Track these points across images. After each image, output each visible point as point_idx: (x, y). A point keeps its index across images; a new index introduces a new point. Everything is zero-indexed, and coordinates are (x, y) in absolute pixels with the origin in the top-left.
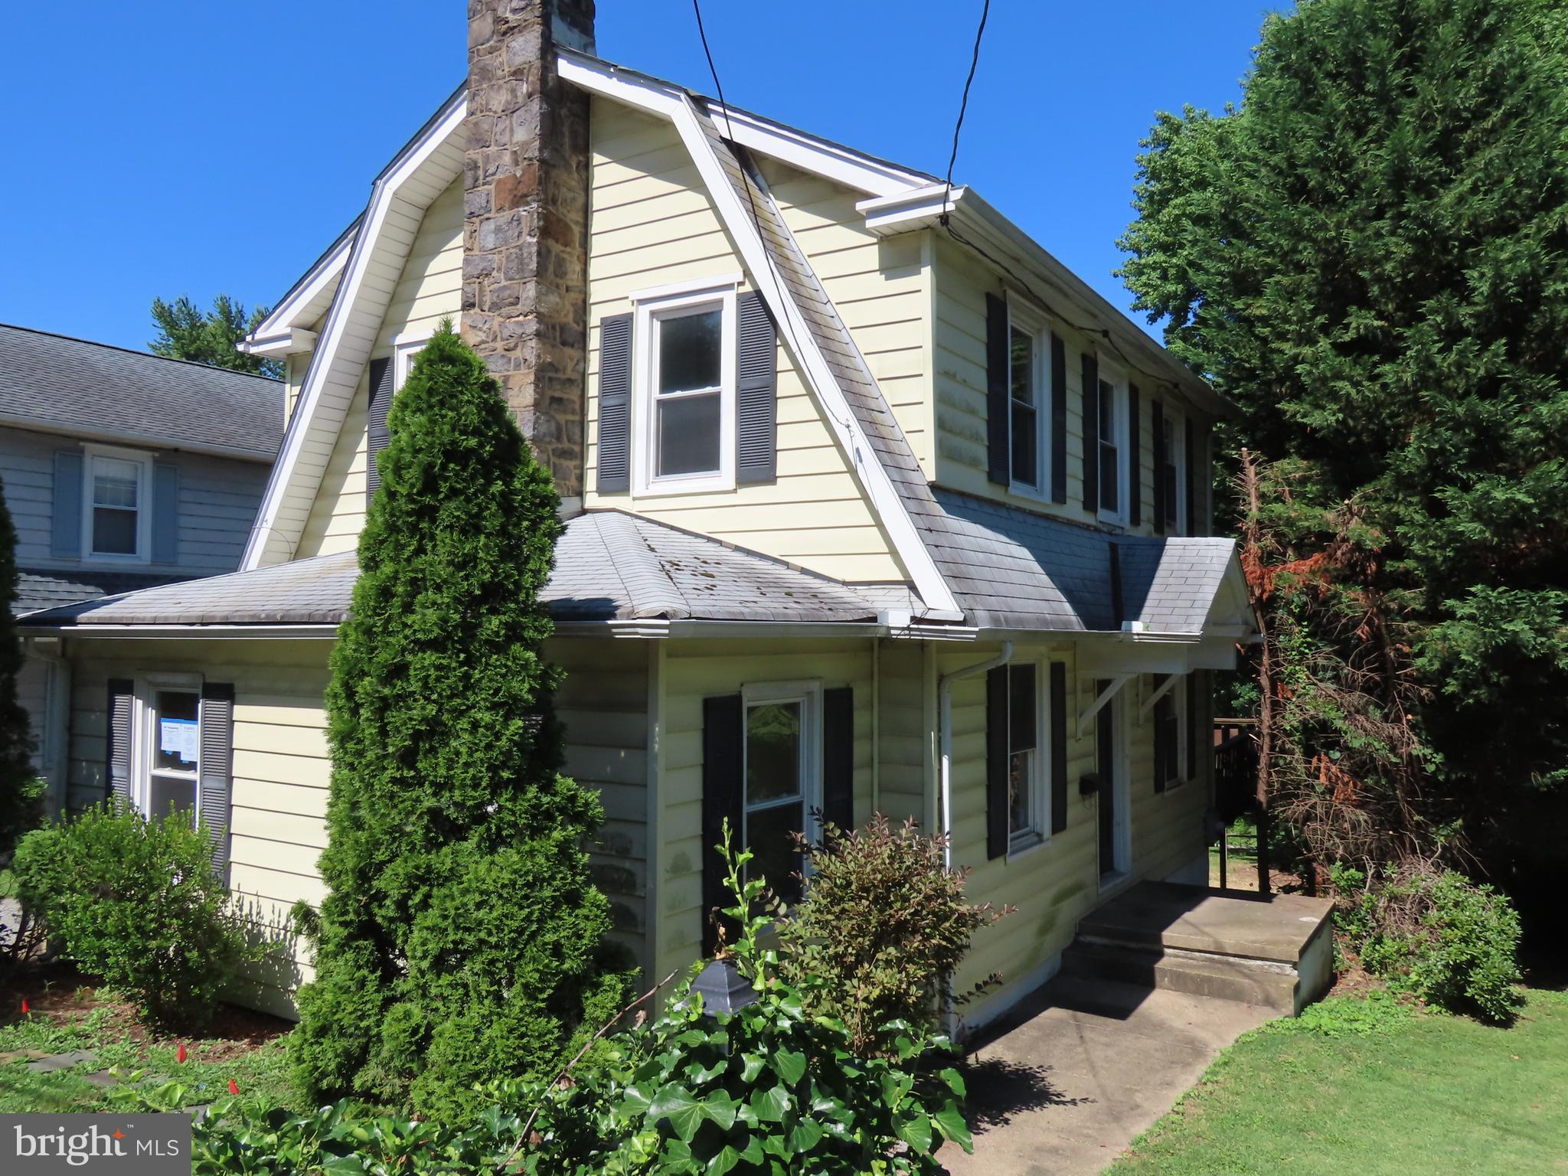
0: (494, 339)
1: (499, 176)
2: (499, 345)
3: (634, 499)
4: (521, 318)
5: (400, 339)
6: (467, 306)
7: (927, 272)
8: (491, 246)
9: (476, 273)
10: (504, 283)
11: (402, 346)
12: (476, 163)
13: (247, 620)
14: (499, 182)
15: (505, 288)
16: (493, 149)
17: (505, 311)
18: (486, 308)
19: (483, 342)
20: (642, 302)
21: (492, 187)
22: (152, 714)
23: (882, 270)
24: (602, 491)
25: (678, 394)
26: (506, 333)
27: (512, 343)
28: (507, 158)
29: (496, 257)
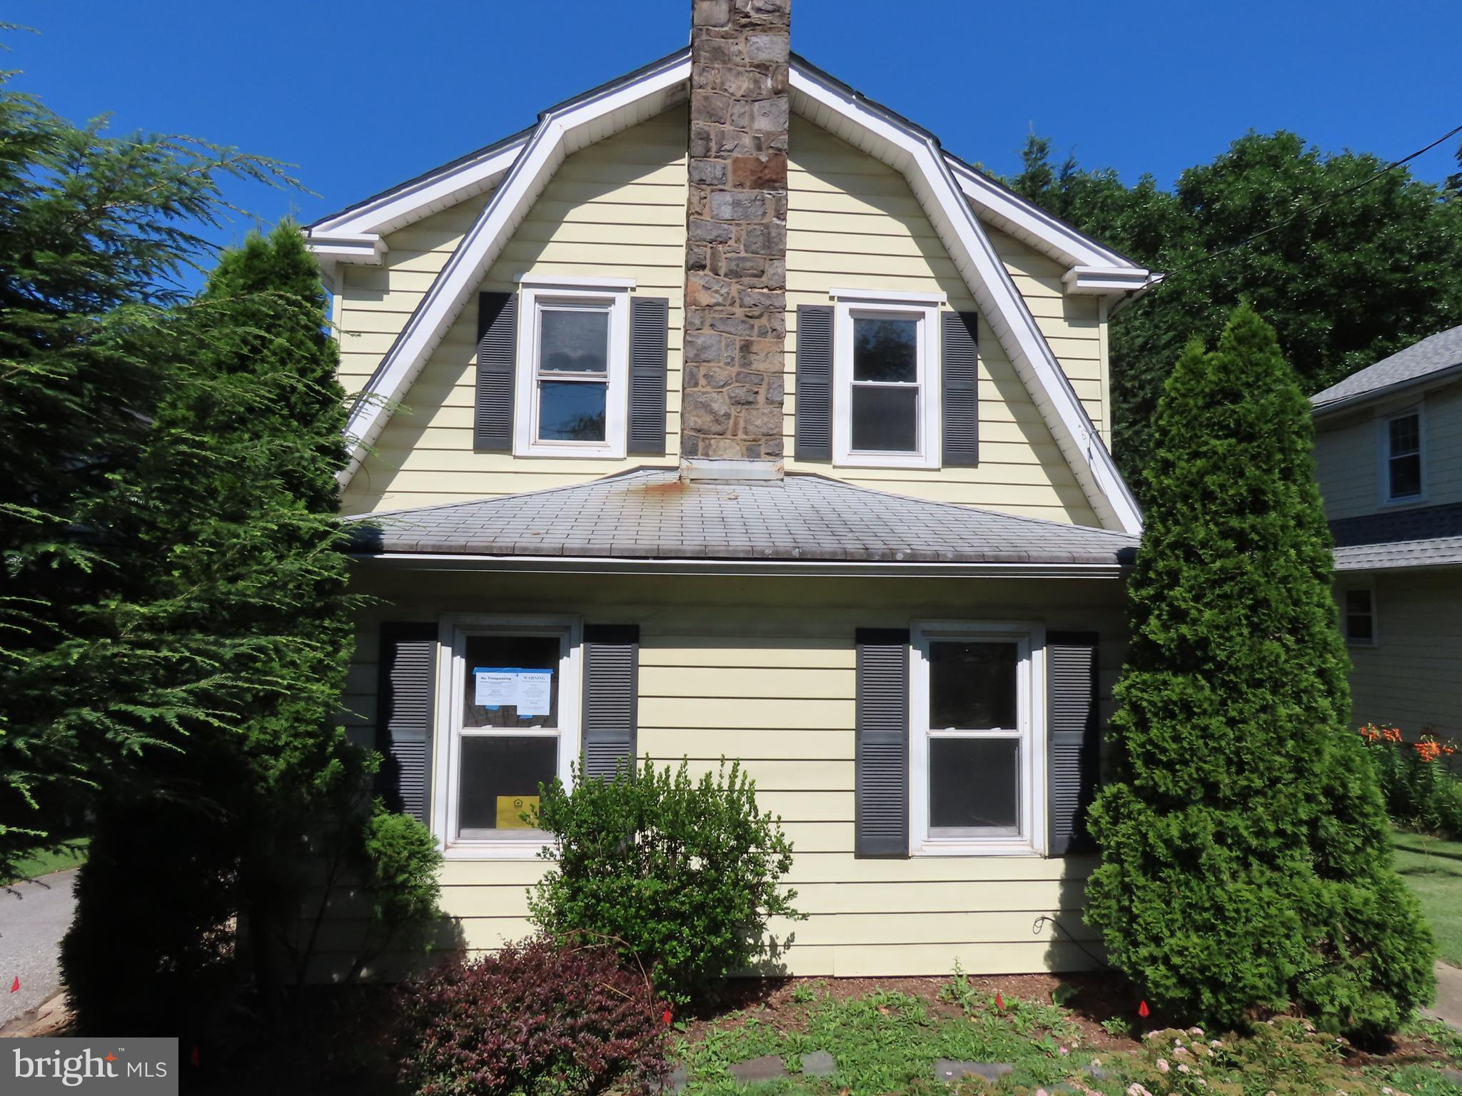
0: (733, 304)
1: (735, 154)
2: (739, 312)
3: (834, 467)
4: (765, 290)
5: (526, 278)
6: (694, 266)
7: (1104, 327)
8: (728, 216)
9: (709, 237)
10: (743, 254)
11: (527, 285)
12: (709, 135)
13: (741, 555)
14: (736, 161)
15: (744, 259)
16: (727, 127)
17: (746, 280)
18: (722, 272)
19: (718, 304)
20: (842, 299)
21: (728, 162)
22: (460, 663)
23: (1066, 318)
24: (799, 457)
25: (870, 383)
26: (748, 301)
27: (756, 312)
28: (747, 141)
29: (733, 229)
